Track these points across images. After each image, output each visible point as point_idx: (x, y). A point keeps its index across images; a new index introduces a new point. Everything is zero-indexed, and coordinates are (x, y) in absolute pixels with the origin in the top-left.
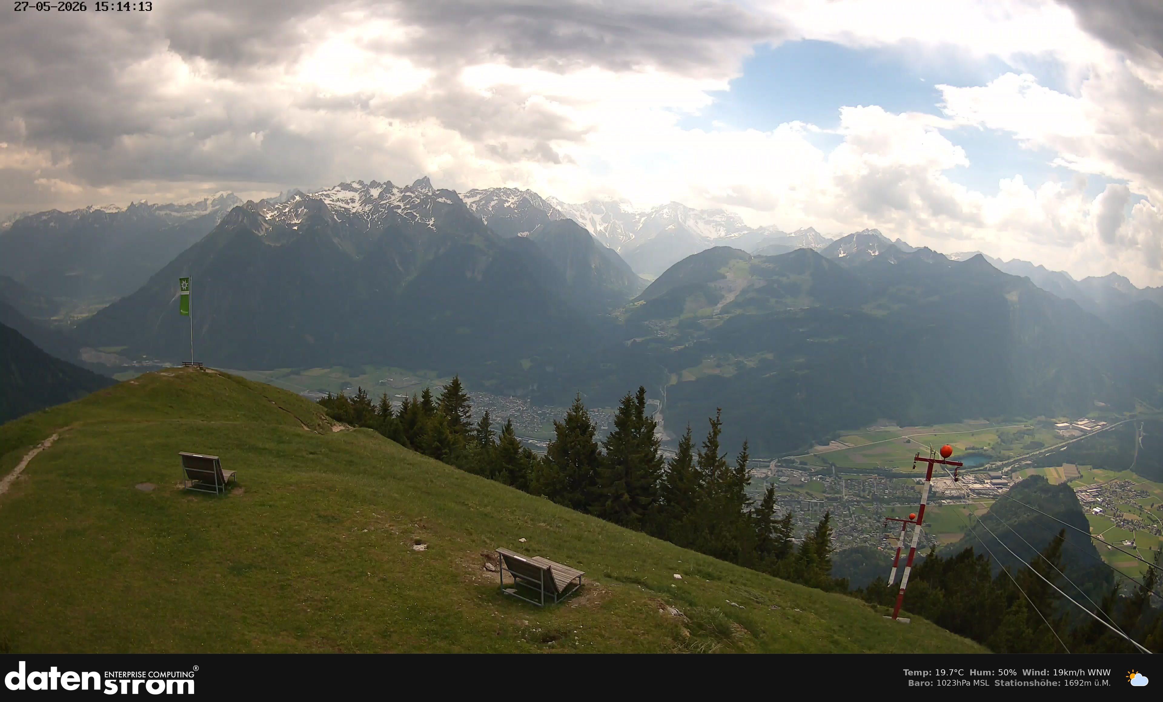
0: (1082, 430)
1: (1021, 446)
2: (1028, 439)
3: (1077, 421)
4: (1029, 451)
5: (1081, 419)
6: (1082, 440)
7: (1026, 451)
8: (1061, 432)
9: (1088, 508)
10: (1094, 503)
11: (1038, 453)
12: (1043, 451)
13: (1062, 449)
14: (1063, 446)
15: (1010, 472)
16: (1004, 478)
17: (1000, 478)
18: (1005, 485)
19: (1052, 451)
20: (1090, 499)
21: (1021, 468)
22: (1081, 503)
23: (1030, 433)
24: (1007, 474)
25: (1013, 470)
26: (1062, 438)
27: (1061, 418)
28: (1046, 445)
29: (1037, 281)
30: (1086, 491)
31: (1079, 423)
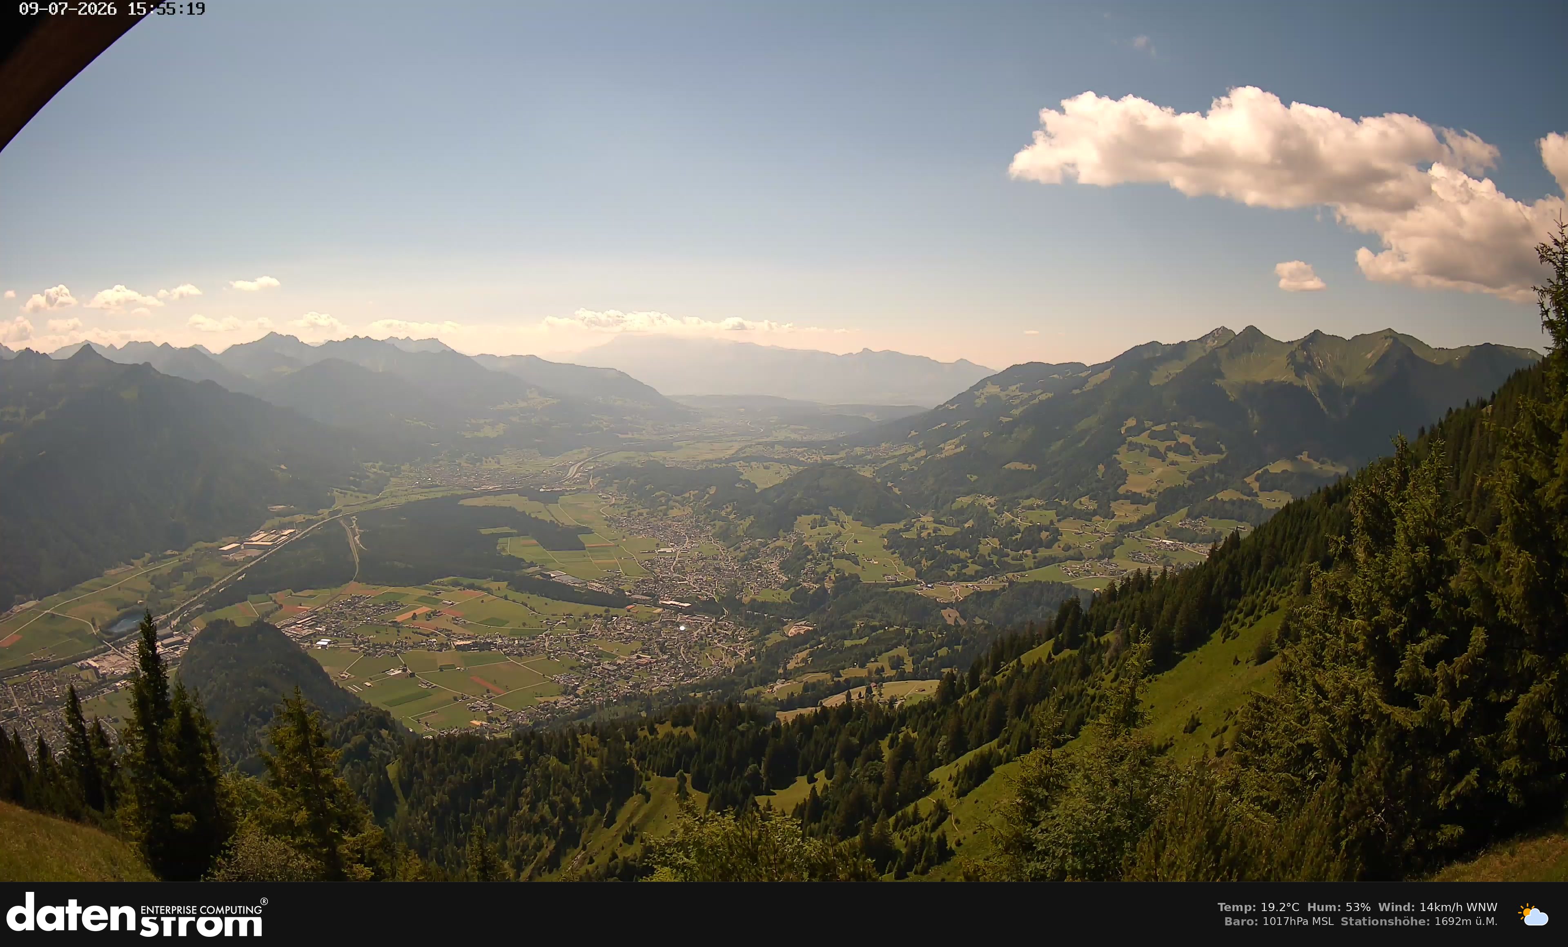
0: (260, 547)
1: (183, 587)
2: (189, 577)
3: (249, 537)
4: (195, 592)
5: (255, 533)
6: (265, 559)
7: (192, 592)
8: (231, 557)
9: (308, 644)
10: (314, 635)
11: (207, 591)
12: (214, 587)
13: (240, 578)
14: (240, 574)
15: (180, 625)
16: (176, 635)
17: (171, 636)
18: (181, 643)
19: (225, 584)
20: (306, 632)
21: (192, 616)
22: (294, 640)
23: (189, 567)
24: (177, 628)
25: (184, 621)
26: (235, 563)
27: (224, 539)
28: (216, 579)
29: (159, 366)
30: (295, 623)
31: (253, 539)
